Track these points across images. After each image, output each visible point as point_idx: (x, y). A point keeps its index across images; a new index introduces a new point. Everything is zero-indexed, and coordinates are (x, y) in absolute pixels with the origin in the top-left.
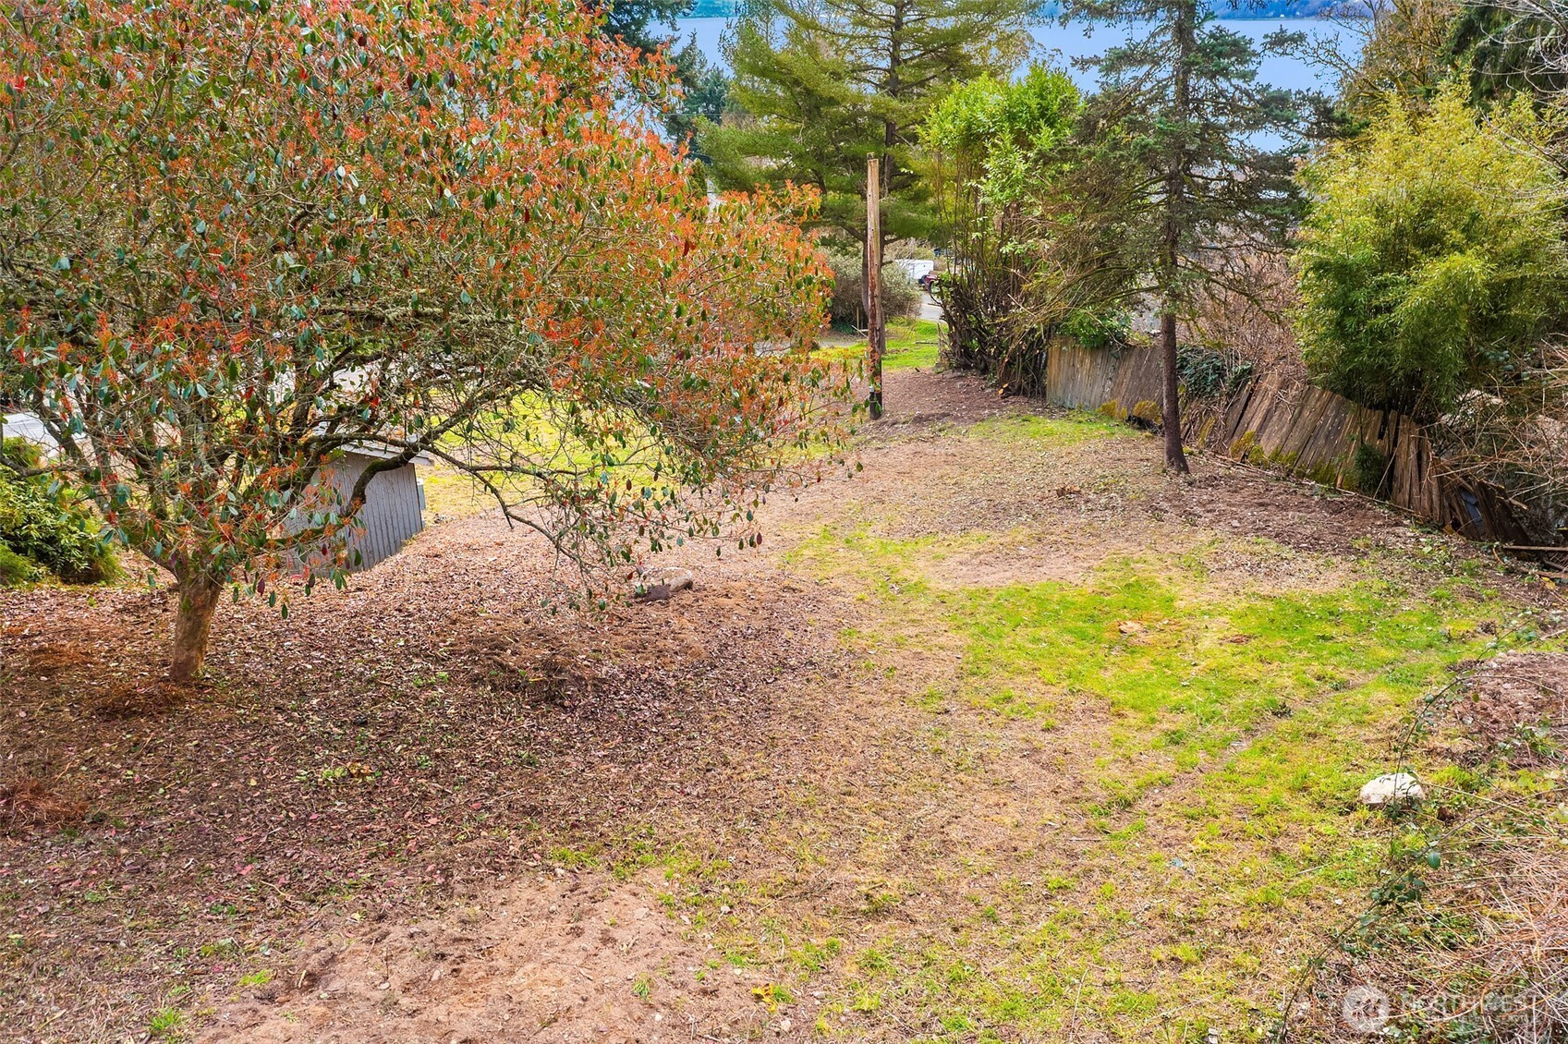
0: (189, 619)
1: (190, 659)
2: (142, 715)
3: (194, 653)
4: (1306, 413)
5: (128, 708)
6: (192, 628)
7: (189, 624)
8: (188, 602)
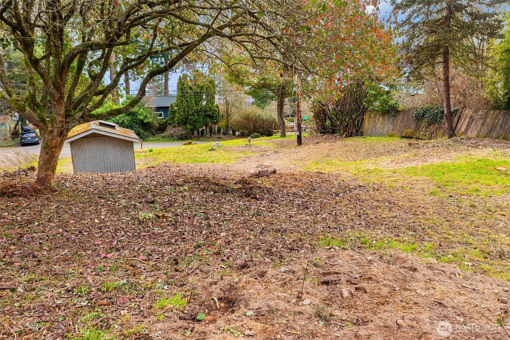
0: (47, 153)
1: (47, 176)
2: (20, 196)
3: (49, 173)
4: (488, 120)
5: (11, 192)
6: (49, 158)
7: (47, 156)
8: (47, 143)
